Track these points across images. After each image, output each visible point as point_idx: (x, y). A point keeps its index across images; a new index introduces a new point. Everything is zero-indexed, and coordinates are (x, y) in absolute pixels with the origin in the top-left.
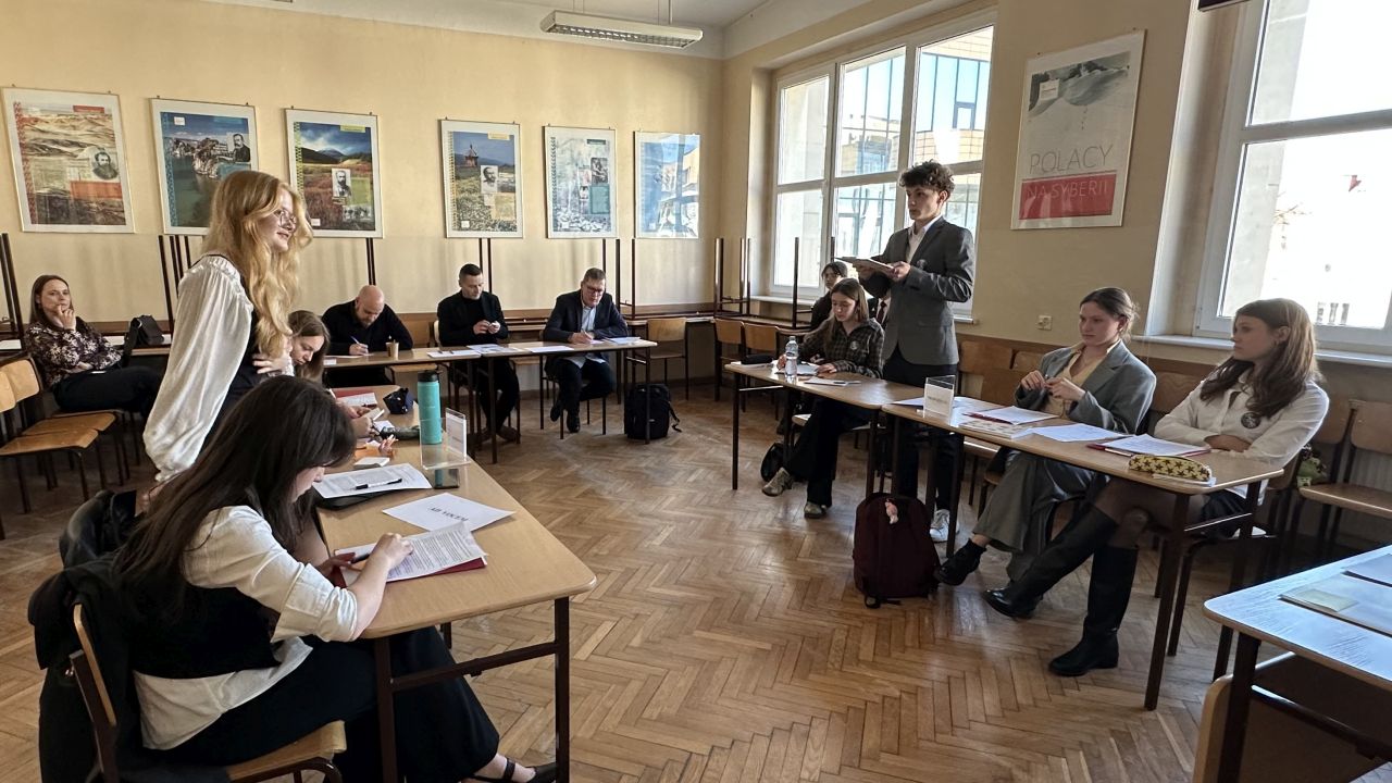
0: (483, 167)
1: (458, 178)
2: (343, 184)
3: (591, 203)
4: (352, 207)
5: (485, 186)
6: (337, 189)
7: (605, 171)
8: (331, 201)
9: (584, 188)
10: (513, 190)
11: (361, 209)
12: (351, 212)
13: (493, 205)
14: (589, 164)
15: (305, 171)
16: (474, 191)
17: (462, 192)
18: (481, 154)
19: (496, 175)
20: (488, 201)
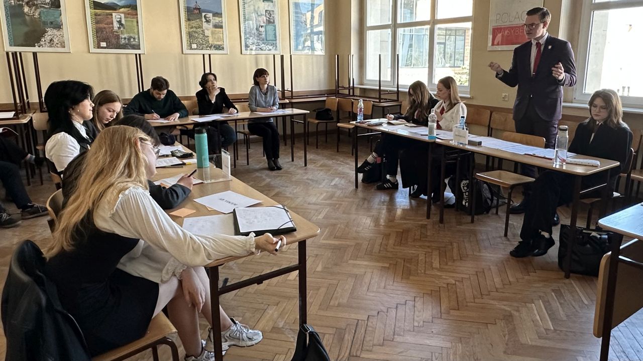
0: (203, 14)
1: (189, 20)
2: (120, 22)
3: (266, 34)
4: (126, 36)
5: (205, 25)
6: (116, 25)
7: (273, 17)
8: (112, 32)
9: (262, 26)
10: (221, 27)
11: (131, 37)
12: (125, 38)
13: (210, 35)
14: (264, 13)
15: (96, 15)
16: (199, 28)
17: (192, 28)
18: (202, 7)
19: (211, 19)
20: (207, 33)
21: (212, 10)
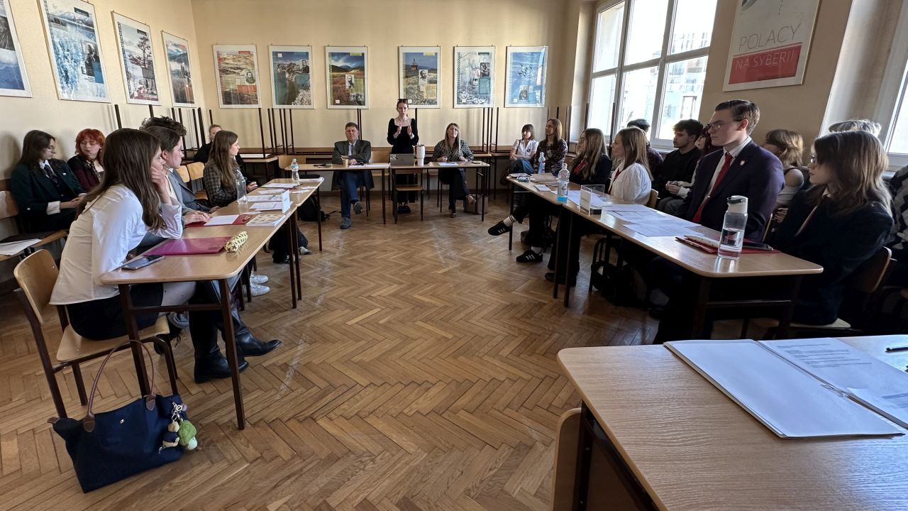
0: (420, 71)
1: (407, 77)
2: (350, 82)
3: (479, 89)
4: (355, 94)
5: (421, 81)
6: (348, 84)
7: (489, 70)
9: (476, 80)
10: (436, 82)
11: (358, 95)
12: (354, 96)
13: (425, 91)
14: (479, 66)
15: (334, 77)
16: (415, 84)
17: (409, 84)
18: (419, 64)
19: (427, 75)
20: (422, 89)
21: (428, 66)
